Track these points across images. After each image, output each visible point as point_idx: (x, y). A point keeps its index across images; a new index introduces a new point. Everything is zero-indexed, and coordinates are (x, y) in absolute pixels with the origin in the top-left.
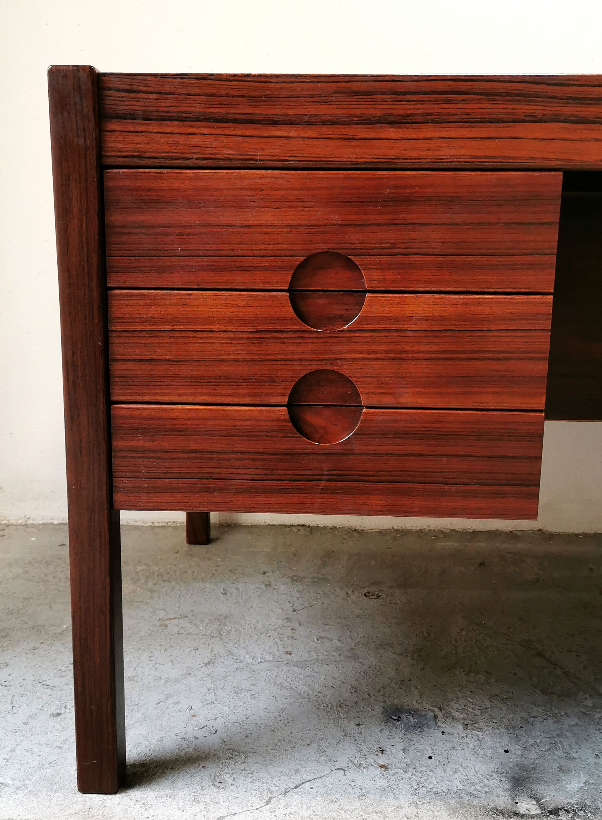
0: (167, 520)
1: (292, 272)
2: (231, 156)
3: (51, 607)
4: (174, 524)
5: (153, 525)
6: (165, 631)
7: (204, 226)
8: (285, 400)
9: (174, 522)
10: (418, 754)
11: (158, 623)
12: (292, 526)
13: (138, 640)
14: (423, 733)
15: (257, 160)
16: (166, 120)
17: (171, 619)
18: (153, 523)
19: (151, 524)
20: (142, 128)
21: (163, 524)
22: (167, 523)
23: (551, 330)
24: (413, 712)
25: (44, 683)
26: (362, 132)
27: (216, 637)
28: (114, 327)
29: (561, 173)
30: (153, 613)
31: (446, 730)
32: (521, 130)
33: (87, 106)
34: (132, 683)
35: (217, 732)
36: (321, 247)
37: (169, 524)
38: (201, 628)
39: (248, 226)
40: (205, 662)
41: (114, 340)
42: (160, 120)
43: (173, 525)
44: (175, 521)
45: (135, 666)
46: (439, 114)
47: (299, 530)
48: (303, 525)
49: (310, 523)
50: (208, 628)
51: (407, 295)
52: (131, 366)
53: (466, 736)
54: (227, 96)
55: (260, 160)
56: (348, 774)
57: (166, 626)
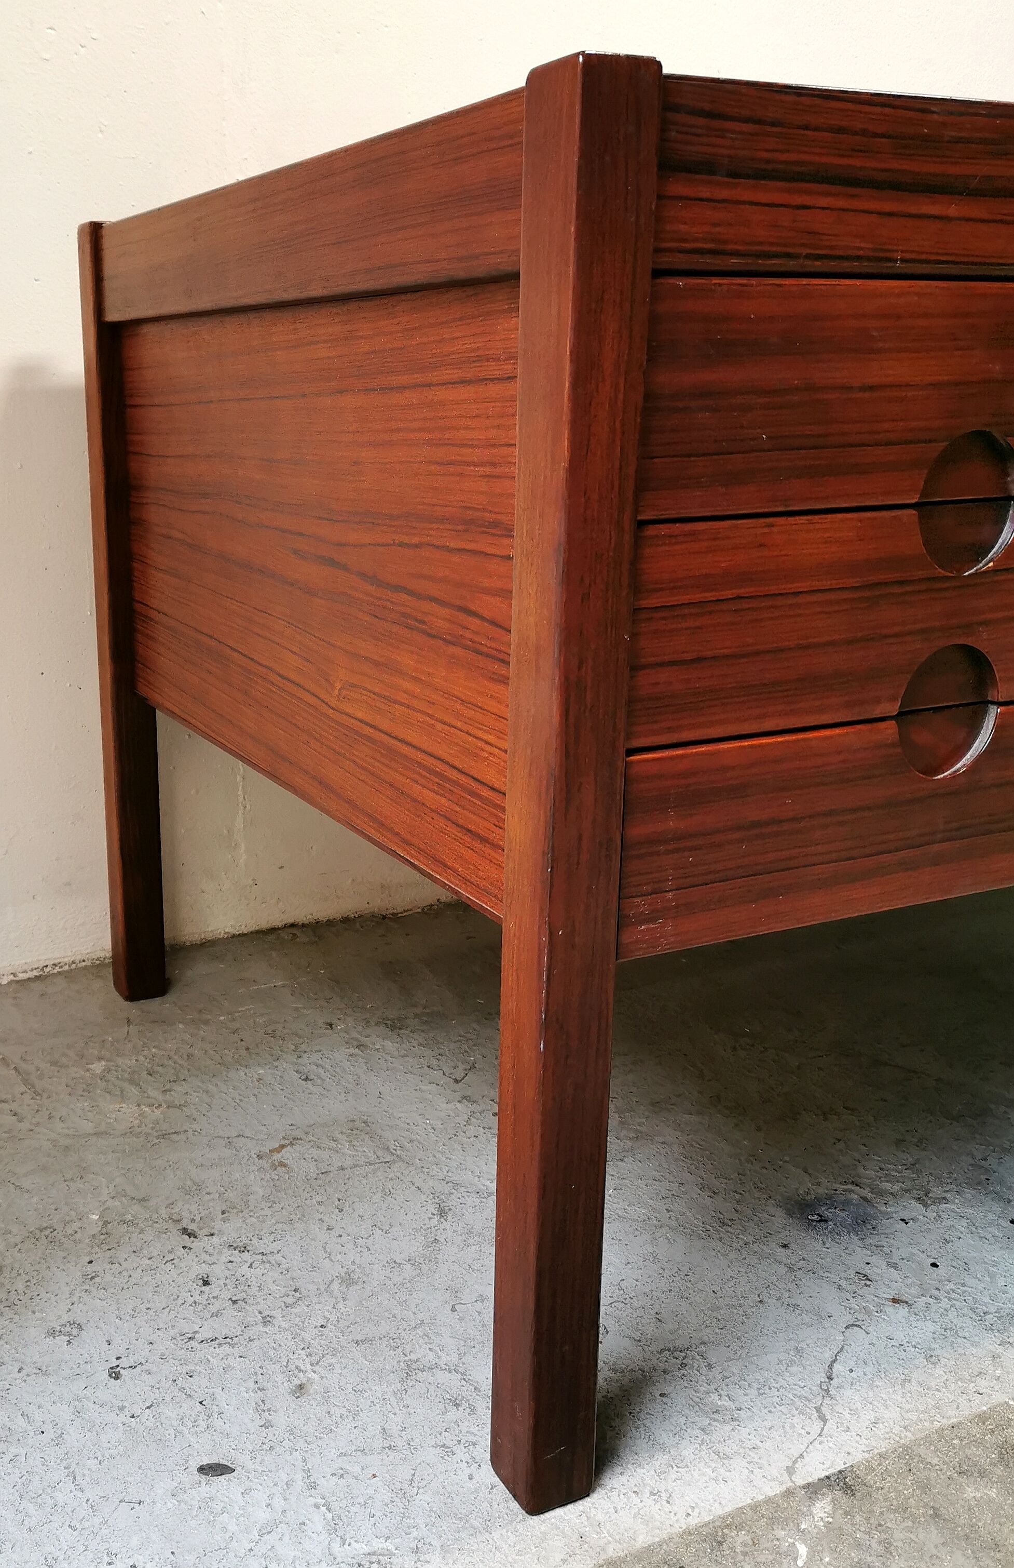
0: (41, 965)
1: (928, 470)
4: (57, 969)
5: (15, 979)
6: (294, 1175)
7: (806, 389)
8: (896, 707)
9: (55, 965)
10: (914, 1264)
11: (265, 1164)
12: (273, 930)
14: (882, 1230)
15: (896, 260)
16: (764, 178)
18: (14, 974)
19: (12, 977)
20: (725, 194)
21: (35, 973)
22: (42, 969)
24: (829, 1201)
27: (394, 1161)
31: (903, 1216)
33: (648, 145)
36: (971, 423)
37: (46, 970)
39: (872, 388)
42: (756, 178)
43: (55, 971)
44: (56, 962)
47: (294, 935)
48: (293, 925)
49: (305, 919)
53: (941, 1217)
54: (865, 133)
55: (903, 261)
56: (872, 1330)
57: (283, 1164)
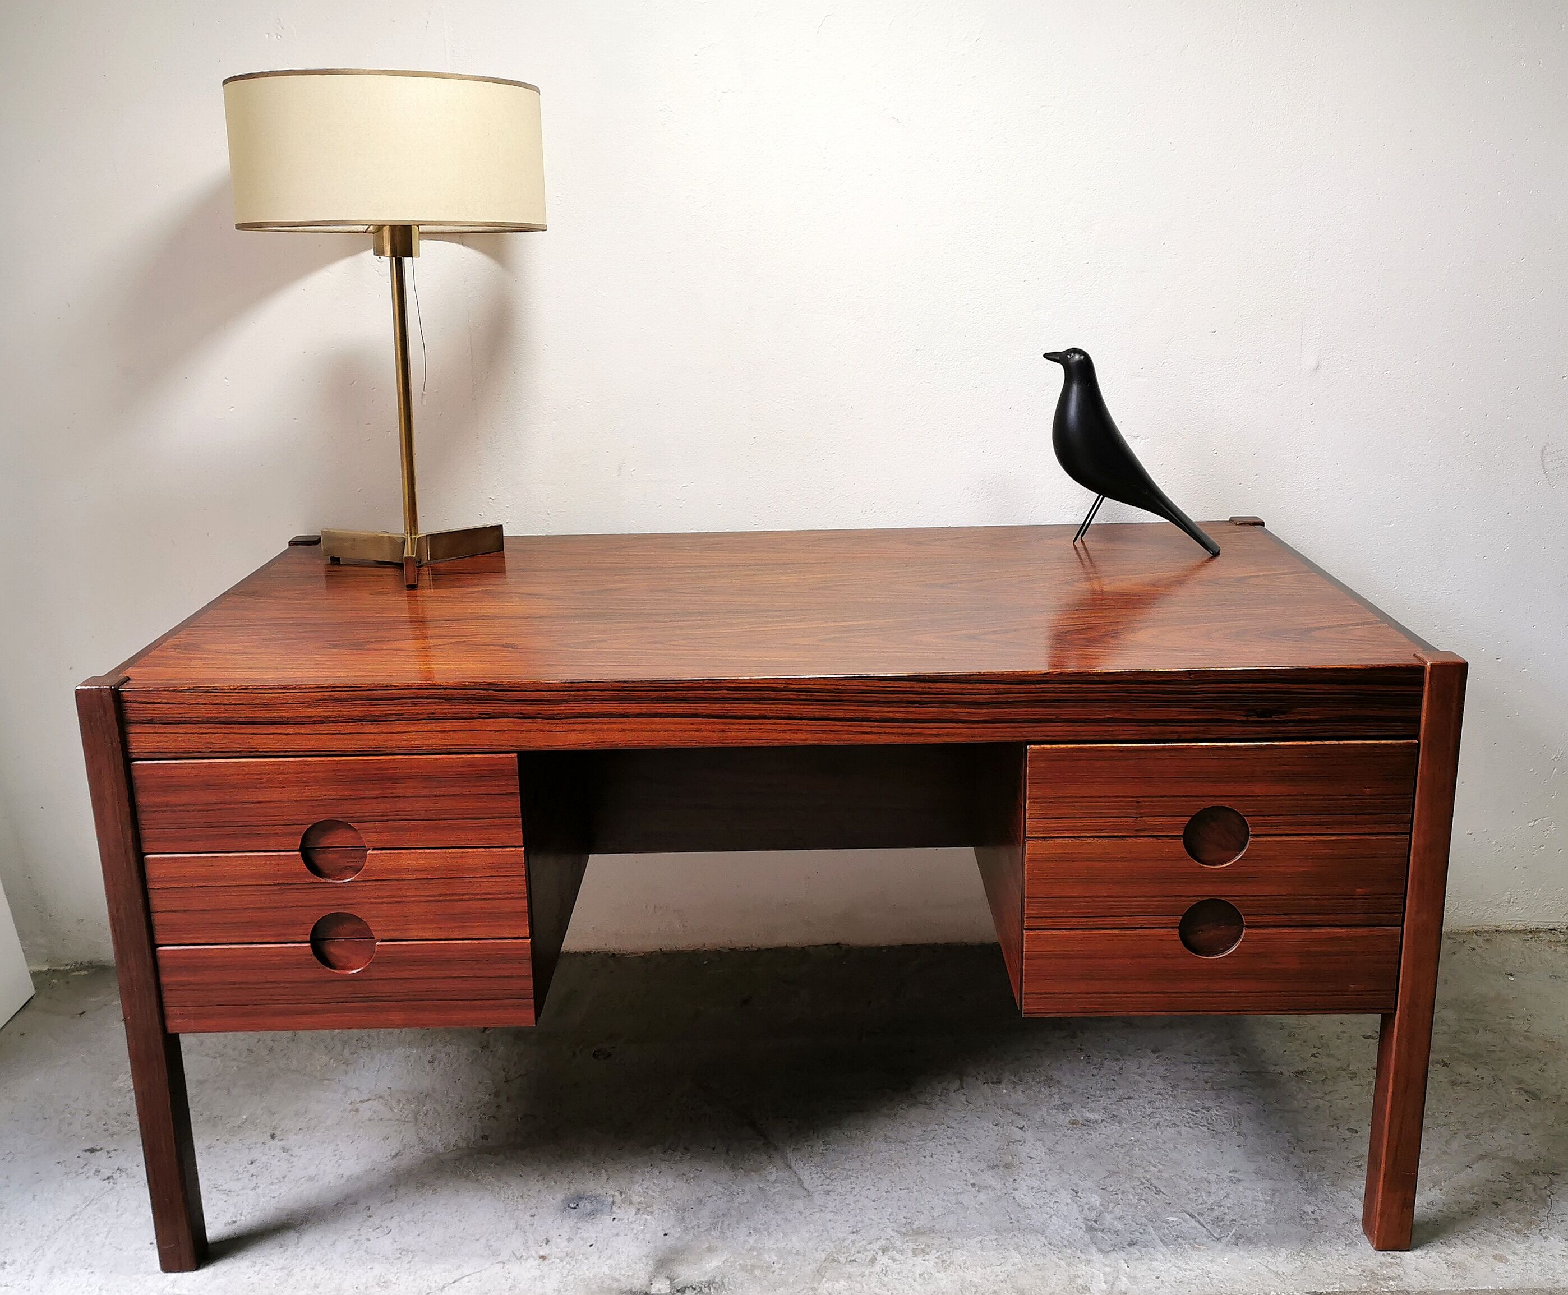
1: (301, 837)
2: (239, 749)
3: (229, 1092)
6: (355, 1118)
7: (221, 803)
8: (308, 938)
10: (582, 1242)
11: (350, 1107)
13: (323, 1130)
14: (594, 1221)
17: (362, 1102)
23: (525, 875)
24: (593, 1198)
25: (220, 1188)
26: (349, 728)
27: (411, 1122)
28: (150, 886)
29: (516, 754)
30: (345, 1094)
31: (618, 1217)
32: (477, 724)
33: (111, 715)
34: (311, 1183)
35: (391, 1233)
36: (323, 817)
38: (396, 1111)
39: (259, 803)
40: (393, 1155)
41: (152, 895)
45: (317, 1163)
46: (408, 714)
50: (404, 1110)
51: (403, 851)
52: (169, 916)
53: (635, 1221)
54: (230, 704)
56: (507, 1266)
57: (357, 1110)
